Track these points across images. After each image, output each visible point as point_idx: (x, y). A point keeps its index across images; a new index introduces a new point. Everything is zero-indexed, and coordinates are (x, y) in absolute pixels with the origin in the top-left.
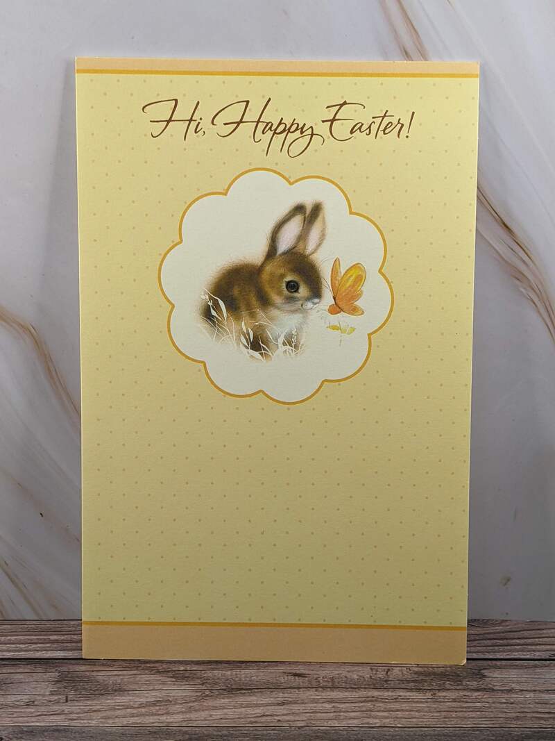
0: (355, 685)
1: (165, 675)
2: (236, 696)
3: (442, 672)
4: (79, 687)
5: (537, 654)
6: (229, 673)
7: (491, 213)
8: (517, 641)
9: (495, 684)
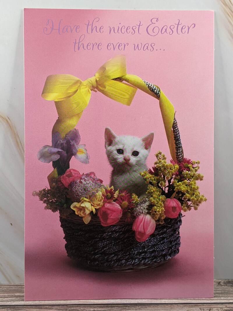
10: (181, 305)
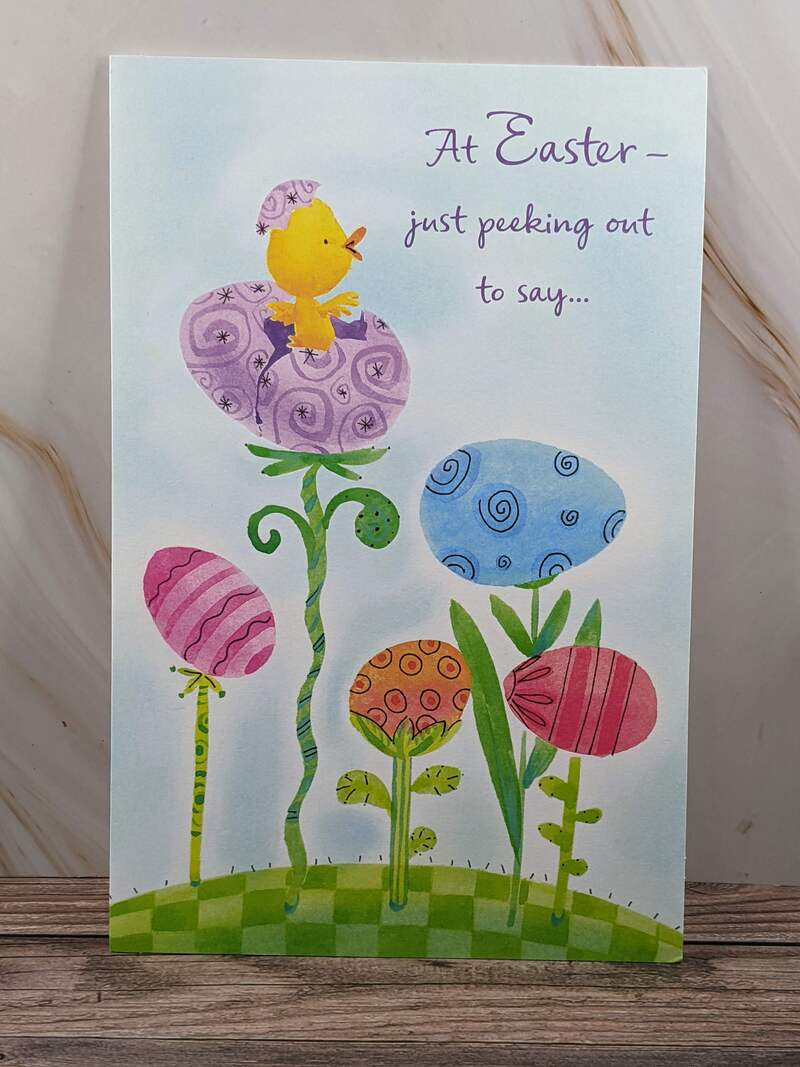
0: (523, 980)
1: (243, 962)
2: (348, 996)
4: (118, 980)
5: (791, 935)
8: (762, 916)
9: (729, 981)
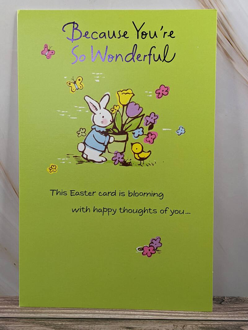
1: (48, 327)
3: (216, 327)
6: (88, 326)
7: (243, 59)
10: (155, 321)
